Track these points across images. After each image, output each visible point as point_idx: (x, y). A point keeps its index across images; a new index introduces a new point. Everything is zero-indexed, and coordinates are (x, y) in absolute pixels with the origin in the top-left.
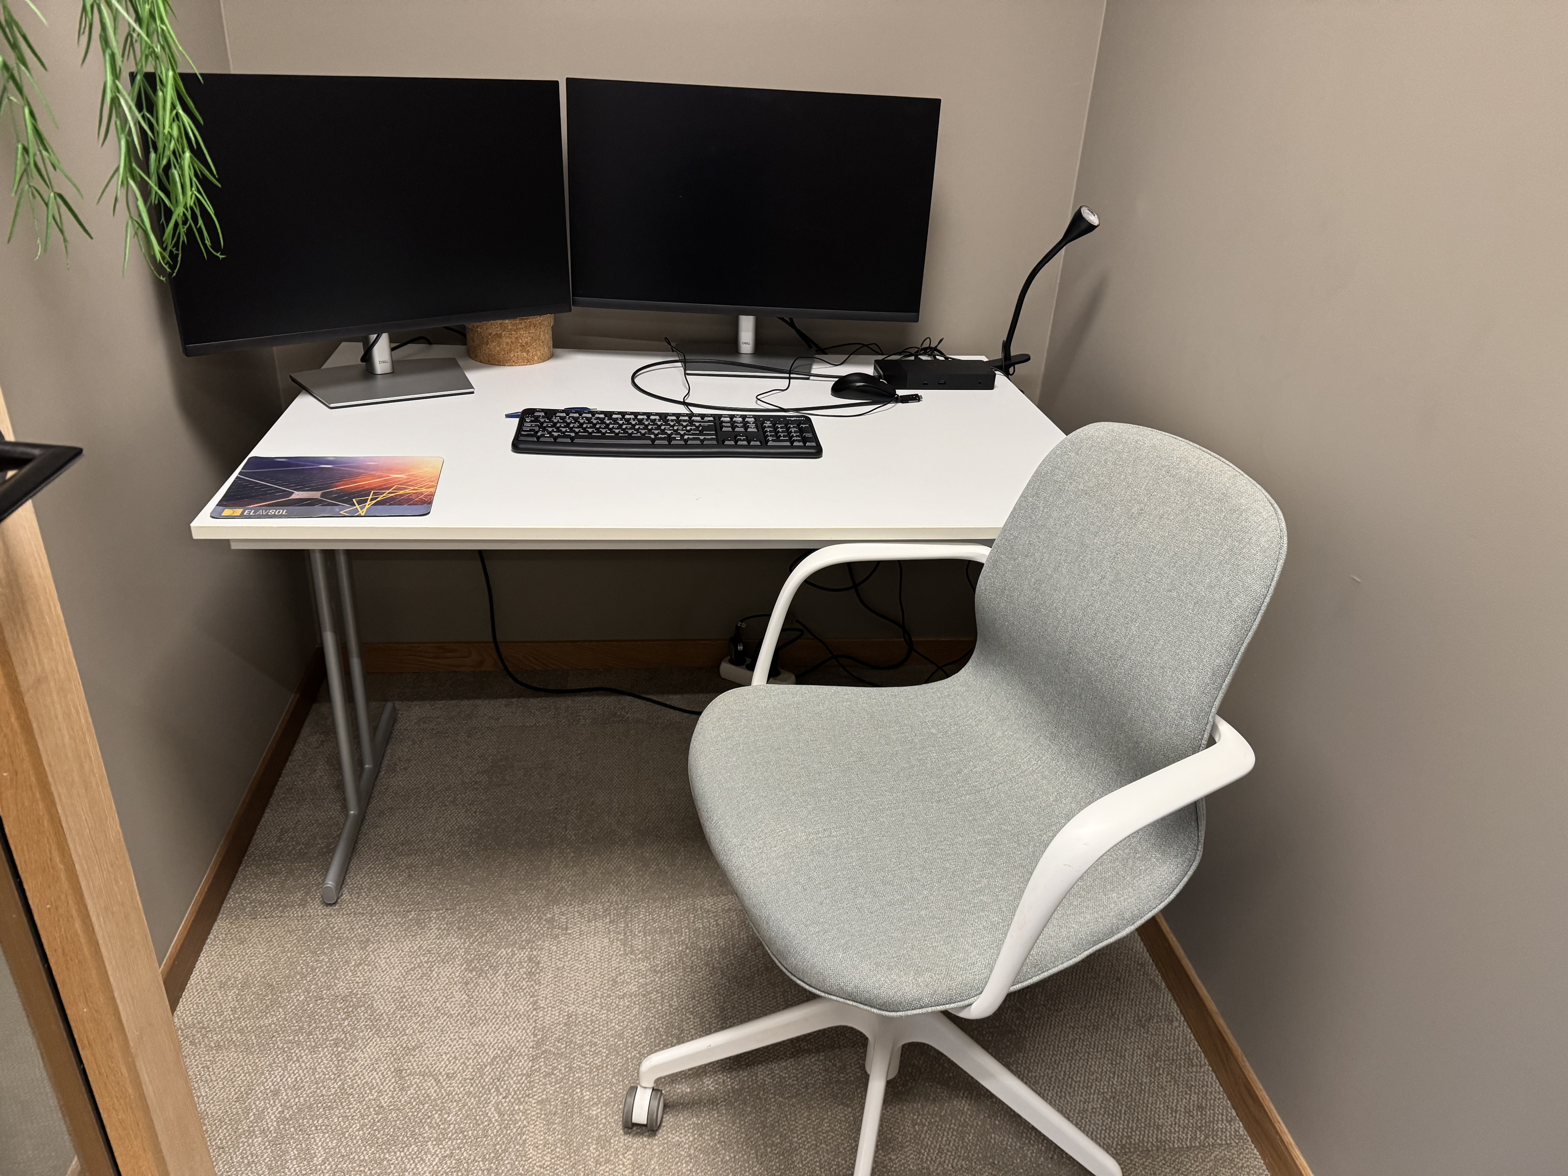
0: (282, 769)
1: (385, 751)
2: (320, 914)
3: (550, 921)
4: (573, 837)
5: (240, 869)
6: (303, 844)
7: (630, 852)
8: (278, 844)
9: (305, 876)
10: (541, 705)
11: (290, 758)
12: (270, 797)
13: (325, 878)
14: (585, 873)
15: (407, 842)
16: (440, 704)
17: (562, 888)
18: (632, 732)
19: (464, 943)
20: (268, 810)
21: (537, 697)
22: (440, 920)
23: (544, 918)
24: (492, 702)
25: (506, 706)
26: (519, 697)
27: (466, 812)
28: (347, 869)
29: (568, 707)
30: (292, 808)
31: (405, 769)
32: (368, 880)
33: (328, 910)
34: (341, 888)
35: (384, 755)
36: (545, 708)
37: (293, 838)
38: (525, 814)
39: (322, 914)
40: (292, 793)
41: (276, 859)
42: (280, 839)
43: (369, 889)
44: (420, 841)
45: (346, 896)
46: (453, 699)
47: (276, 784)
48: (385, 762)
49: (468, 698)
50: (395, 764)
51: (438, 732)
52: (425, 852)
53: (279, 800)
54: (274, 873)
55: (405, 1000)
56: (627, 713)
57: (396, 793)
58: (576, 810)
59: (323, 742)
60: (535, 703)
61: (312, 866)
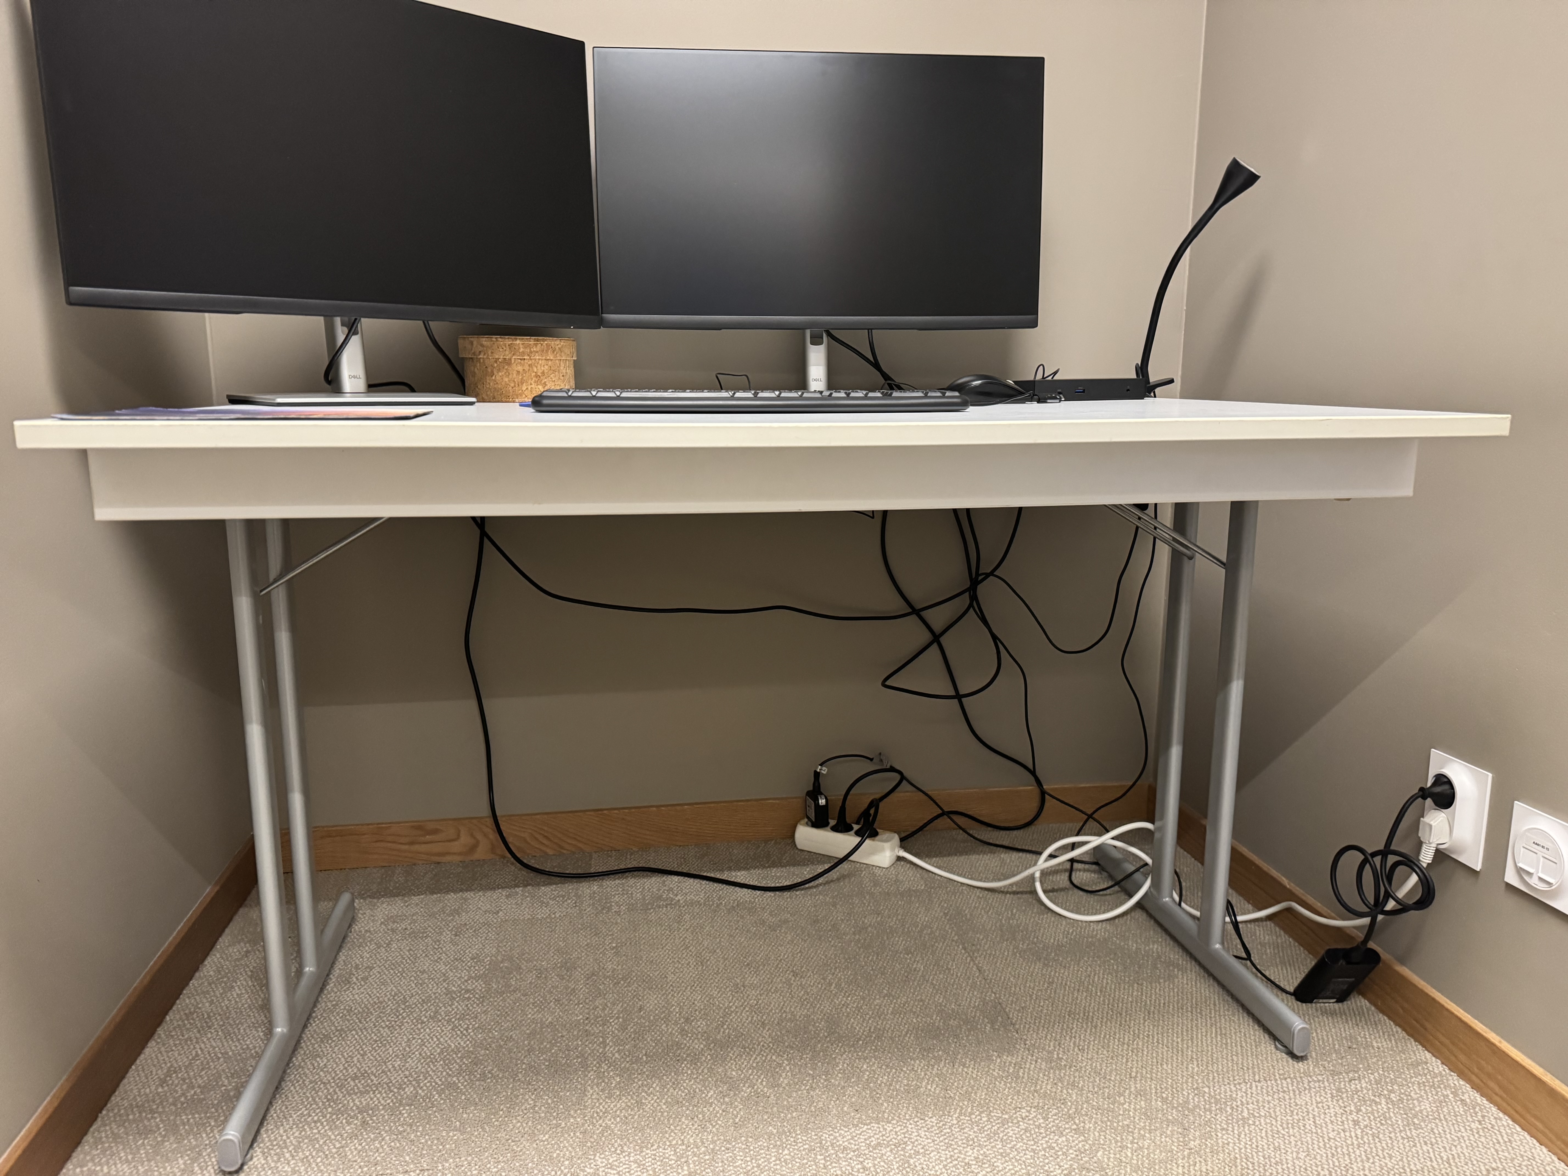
0: (183, 989)
1: (336, 958)
4: (617, 1055)
5: (91, 1129)
6: (199, 1086)
7: (706, 1071)
8: (160, 1090)
9: (195, 1135)
10: (556, 893)
11: (197, 974)
12: (159, 1024)
14: (640, 1104)
15: (363, 1075)
16: (415, 899)
17: (607, 1127)
18: (687, 917)
20: (152, 1043)
21: (551, 884)
24: (489, 893)
25: (507, 897)
26: (525, 886)
27: (453, 1029)
29: (594, 893)
30: (190, 1039)
31: (365, 979)
32: (296, 1134)
35: (334, 963)
36: (563, 896)
37: (184, 1080)
38: (541, 1028)
40: (193, 1019)
41: (152, 1111)
42: (163, 1082)
43: (297, 1147)
44: (383, 1072)
45: (257, 1160)
46: (433, 893)
47: (171, 1008)
48: (336, 972)
49: (455, 891)
50: (351, 974)
51: (413, 932)
52: (389, 1087)
53: (171, 1028)
54: (145, 1133)
56: (676, 895)
57: (350, 1010)
58: (618, 1018)
59: (247, 952)
60: (549, 891)
61: (209, 1118)
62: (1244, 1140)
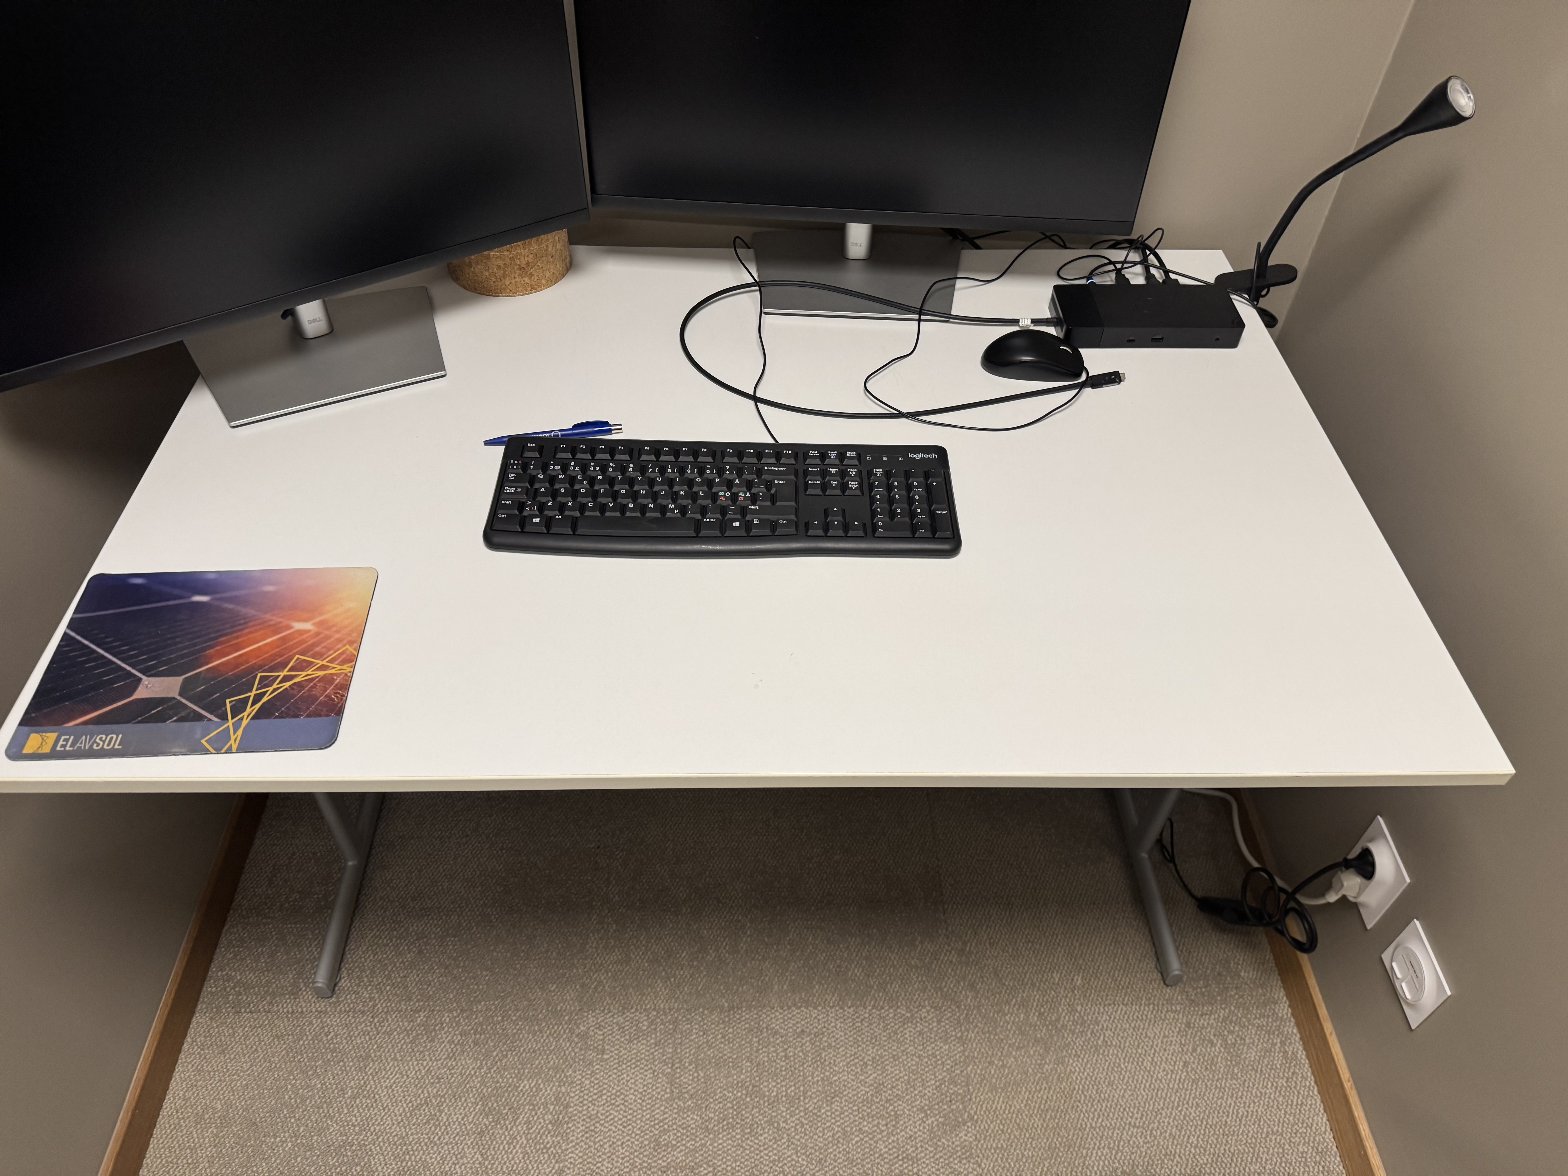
2: (314, 1010)
3: (584, 1037)
4: (616, 898)
5: (224, 930)
7: (684, 926)
8: (269, 891)
13: (321, 950)
14: (628, 959)
17: (601, 982)
19: (480, 1068)
22: (454, 1028)
23: (577, 1031)
28: (347, 938)
32: (371, 958)
33: (322, 1005)
34: (340, 969)
39: (316, 1011)
41: (265, 915)
42: (271, 883)
43: (373, 972)
45: (344, 983)
52: (439, 913)
54: (262, 939)
55: (407, 1157)
58: (623, 850)
62: (1088, 1071)
